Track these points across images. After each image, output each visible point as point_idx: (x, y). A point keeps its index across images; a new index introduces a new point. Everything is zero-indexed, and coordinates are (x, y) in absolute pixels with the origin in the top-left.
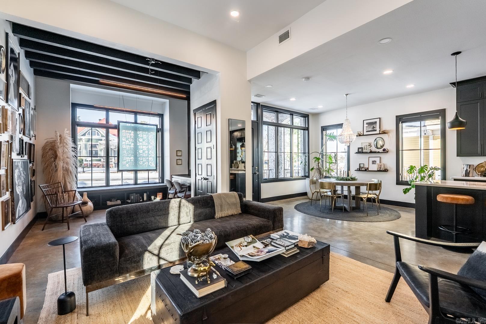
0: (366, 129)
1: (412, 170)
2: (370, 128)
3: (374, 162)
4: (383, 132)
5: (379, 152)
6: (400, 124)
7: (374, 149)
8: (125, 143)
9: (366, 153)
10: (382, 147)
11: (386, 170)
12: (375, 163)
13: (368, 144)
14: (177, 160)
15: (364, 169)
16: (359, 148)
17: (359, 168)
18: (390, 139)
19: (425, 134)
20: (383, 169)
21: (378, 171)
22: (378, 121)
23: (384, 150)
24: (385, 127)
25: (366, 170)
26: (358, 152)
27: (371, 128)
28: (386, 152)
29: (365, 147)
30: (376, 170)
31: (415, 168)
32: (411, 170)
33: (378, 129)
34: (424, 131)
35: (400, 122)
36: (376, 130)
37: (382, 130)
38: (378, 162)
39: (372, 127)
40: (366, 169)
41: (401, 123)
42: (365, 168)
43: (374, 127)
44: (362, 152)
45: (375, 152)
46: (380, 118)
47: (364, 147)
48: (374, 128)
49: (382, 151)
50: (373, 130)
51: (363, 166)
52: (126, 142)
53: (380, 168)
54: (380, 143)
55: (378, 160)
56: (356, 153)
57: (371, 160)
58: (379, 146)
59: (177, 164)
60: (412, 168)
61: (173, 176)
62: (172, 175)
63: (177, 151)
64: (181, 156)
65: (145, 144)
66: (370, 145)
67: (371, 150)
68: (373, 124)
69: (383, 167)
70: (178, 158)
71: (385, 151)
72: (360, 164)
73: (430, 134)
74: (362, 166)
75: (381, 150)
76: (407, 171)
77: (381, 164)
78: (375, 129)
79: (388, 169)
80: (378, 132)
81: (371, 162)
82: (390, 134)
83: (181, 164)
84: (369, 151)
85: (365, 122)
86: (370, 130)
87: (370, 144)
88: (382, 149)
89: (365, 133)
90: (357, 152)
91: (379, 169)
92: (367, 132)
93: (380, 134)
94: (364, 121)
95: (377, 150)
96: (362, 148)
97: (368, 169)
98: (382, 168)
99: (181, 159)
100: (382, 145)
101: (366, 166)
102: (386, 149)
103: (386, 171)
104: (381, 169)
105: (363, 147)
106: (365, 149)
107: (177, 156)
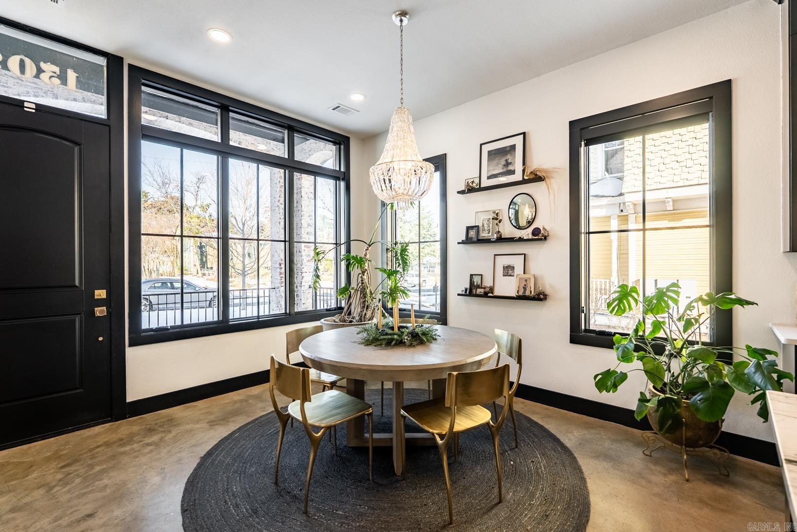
0: (488, 171)
1: (625, 301)
2: (498, 164)
3: (508, 270)
4: (532, 176)
5: (521, 240)
6: (582, 149)
7: (508, 230)
9: (487, 241)
10: (530, 223)
11: (542, 296)
12: (510, 272)
13: (492, 216)
15: (482, 290)
16: (469, 229)
17: (468, 286)
18: (552, 196)
19: (622, 211)
20: (533, 293)
21: (519, 298)
22: (518, 141)
23: (536, 232)
24: (537, 162)
25: (488, 294)
26: (468, 241)
27: (501, 166)
28: (541, 239)
29: (485, 225)
30: (513, 294)
31: (634, 294)
32: (620, 300)
33: (518, 166)
34: (620, 206)
35: (583, 143)
36: (513, 172)
37: (528, 171)
38: (519, 270)
39: (503, 162)
40: (488, 290)
41: (586, 145)
42: (484, 288)
43: (510, 161)
44: (475, 239)
45: (511, 240)
46: (524, 134)
47: (483, 226)
48: (508, 164)
49: (531, 237)
50: (505, 170)
51: (479, 283)
53: (525, 289)
54: (526, 213)
55: (517, 263)
56: (463, 242)
57: (502, 261)
58: (523, 223)
60: (625, 294)
66: (497, 218)
67: (499, 232)
68: (507, 154)
69: (532, 284)
71: (539, 236)
72: (471, 275)
73: (630, 212)
74: (477, 280)
75: (527, 234)
76: (609, 305)
77: (526, 276)
78: (511, 168)
79: (548, 291)
80: (518, 177)
81: (500, 271)
82: (552, 181)
84: (495, 236)
85: (486, 149)
86: (499, 172)
87: (497, 214)
88: (530, 230)
89: (485, 183)
90: (464, 239)
91: (521, 293)
92: (489, 178)
93: (524, 182)
94: (481, 145)
95: (518, 234)
96: (478, 226)
97: (492, 289)
98: (531, 291)
100: (530, 218)
101: (488, 283)
102: (541, 229)
103: (541, 300)
104: (527, 293)
105: (481, 225)
106: (484, 230)
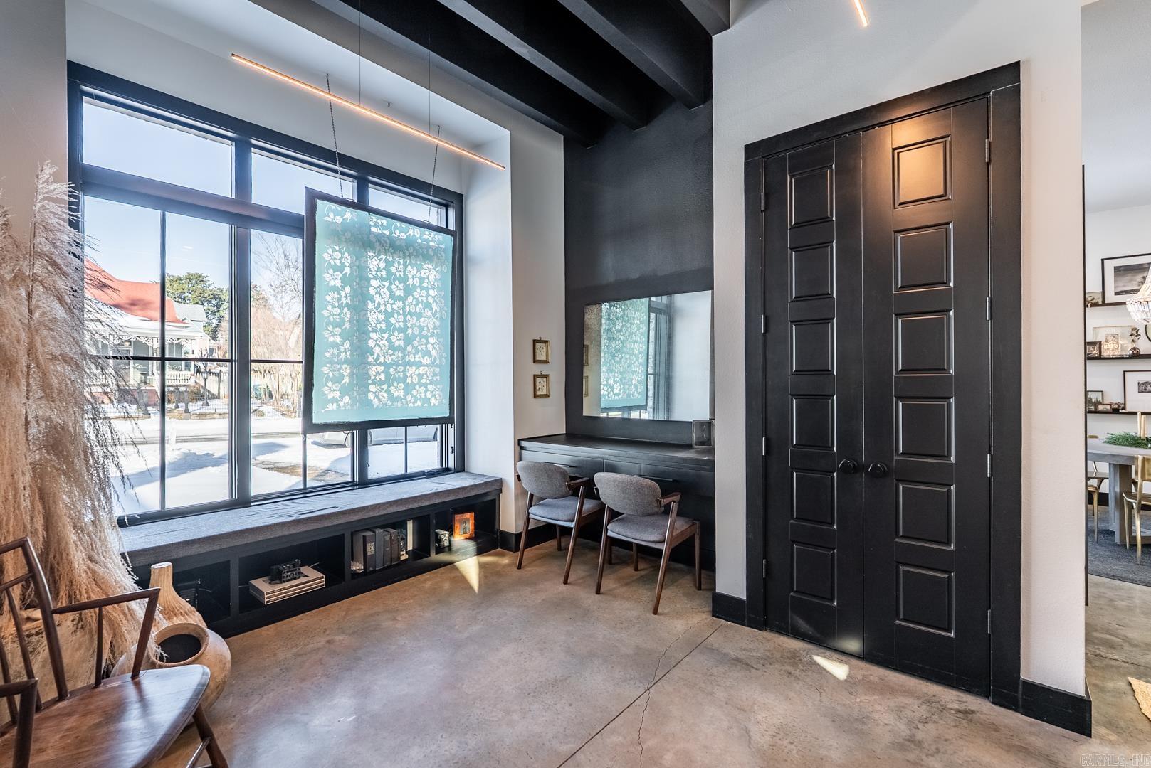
0: (1116, 287)
2: (1131, 280)
3: (1146, 387)
7: (1145, 347)
8: (339, 299)
12: (1149, 388)
14: (535, 376)
15: (1108, 407)
25: (1114, 412)
27: (1135, 283)
29: (1110, 341)
39: (1139, 279)
40: (1116, 406)
42: (1109, 404)
51: (1099, 399)
52: (343, 294)
57: (1134, 379)
59: (536, 396)
61: (524, 444)
62: (519, 440)
63: (535, 342)
64: (546, 362)
65: (412, 309)
66: (1136, 335)
67: (1135, 349)
70: (538, 369)
74: (1095, 397)
81: (1132, 387)
83: (547, 396)
84: (1131, 352)
85: (1112, 264)
89: (1112, 298)
92: (1117, 294)
94: (1103, 260)
96: (1100, 342)
97: (1121, 406)
99: (546, 376)
101: (1115, 399)
105: (1103, 341)
106: (1108, 346)
107: (535, 361)
